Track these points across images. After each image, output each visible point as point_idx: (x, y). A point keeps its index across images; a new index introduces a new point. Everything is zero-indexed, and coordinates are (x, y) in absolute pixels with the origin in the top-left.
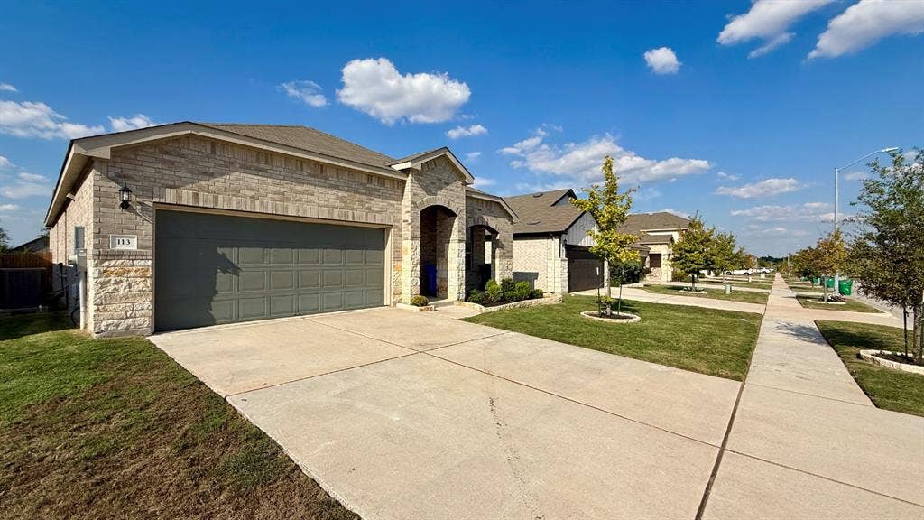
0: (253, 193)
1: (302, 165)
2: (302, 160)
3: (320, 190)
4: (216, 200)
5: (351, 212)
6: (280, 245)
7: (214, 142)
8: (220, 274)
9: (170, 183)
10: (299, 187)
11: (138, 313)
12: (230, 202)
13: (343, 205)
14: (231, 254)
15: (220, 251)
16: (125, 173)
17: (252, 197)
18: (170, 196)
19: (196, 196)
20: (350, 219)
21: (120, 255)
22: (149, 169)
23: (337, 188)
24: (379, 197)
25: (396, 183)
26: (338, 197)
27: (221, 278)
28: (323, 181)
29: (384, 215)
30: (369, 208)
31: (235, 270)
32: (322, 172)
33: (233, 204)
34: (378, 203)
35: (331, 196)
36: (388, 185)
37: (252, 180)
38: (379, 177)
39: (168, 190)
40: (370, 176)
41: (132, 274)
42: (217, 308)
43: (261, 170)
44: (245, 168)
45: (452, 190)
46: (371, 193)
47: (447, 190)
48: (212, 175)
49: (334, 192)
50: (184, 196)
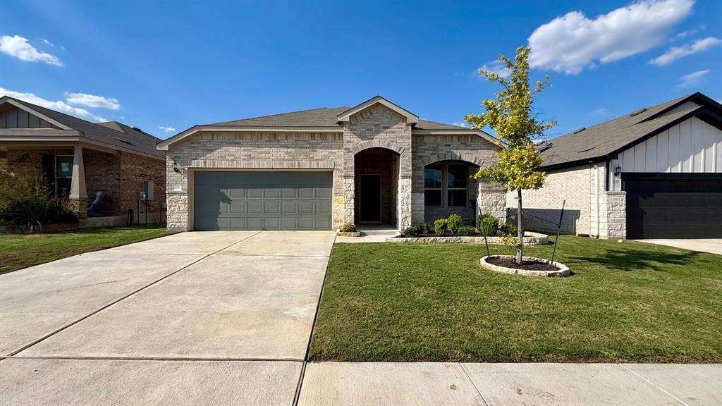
0: (232, 158)
1: (261, 136)
2: (261, 133)
3: (274, 150)
4: (214, 164)
5: (297, 162)
6: (253, 187)
7: (213, 133)
8: (222, 203)
9: (194, 157)
10: (259, 150)
11: (183, 221)
12: (221, 164)
13: (291, 158)
14: (227, 192)
15: (222, 191)
16: (178, 155)
17: (232, 160)
18: (194, 164)
19: (205, 162)
20: (297, 167)
21: (175, 193)
22: (186, 151)
23: (286, 146)
24: (322, 148)
25: (337, 135)
26: (287, 153)
27: (223, 206)
28: (276, 143)
29: (325, 161)
30: (312, 158)
31: (229, 201)
32: (275, 138)
33: (224, 165)
34: (321, 153)
35: (282, 153)
36: (329, 138)
37: (232, 149)
38: (321, 134)
39: (193, 161)
40: (313, 135)
41: (180, 202)
42: (221, 221)
43: (237, 143)
44: (229, 144)
45: (393, 132)
46: (313, 147)
47: (386, 133)
48: (212, 151)
49: (285, 150)
50: (199, 163)
